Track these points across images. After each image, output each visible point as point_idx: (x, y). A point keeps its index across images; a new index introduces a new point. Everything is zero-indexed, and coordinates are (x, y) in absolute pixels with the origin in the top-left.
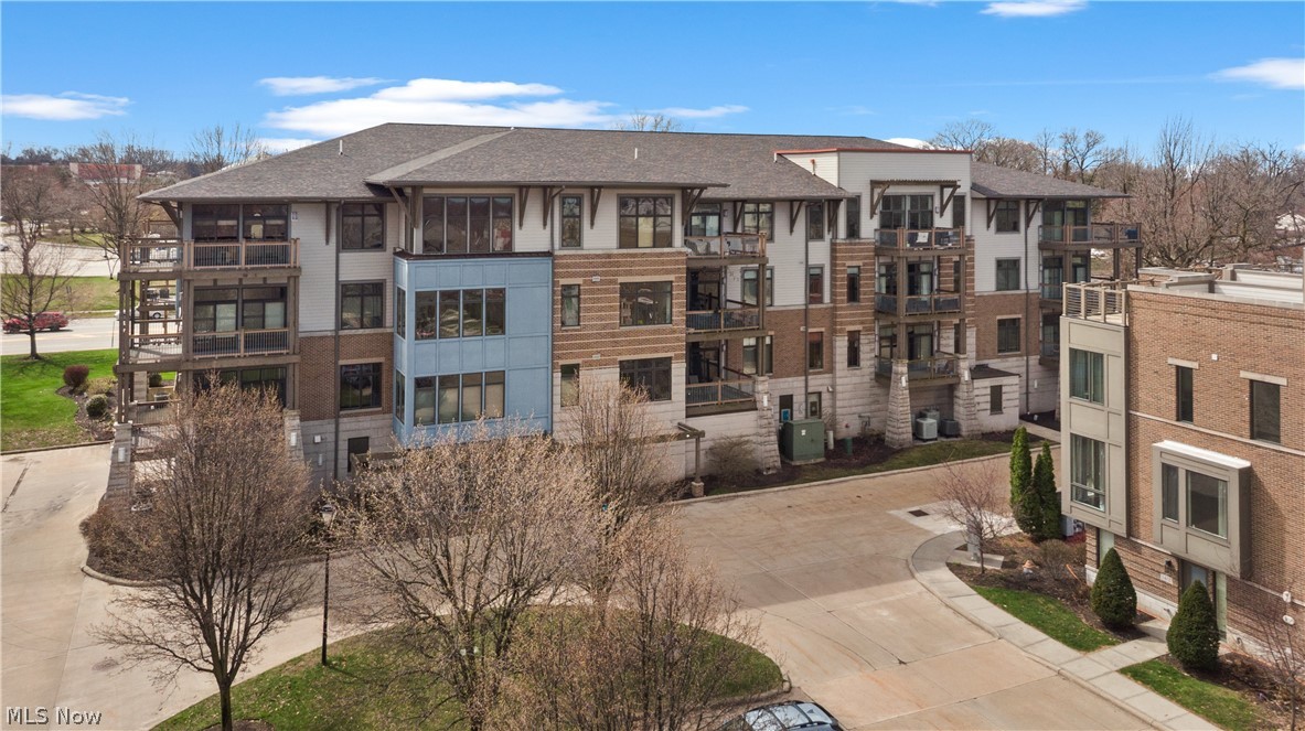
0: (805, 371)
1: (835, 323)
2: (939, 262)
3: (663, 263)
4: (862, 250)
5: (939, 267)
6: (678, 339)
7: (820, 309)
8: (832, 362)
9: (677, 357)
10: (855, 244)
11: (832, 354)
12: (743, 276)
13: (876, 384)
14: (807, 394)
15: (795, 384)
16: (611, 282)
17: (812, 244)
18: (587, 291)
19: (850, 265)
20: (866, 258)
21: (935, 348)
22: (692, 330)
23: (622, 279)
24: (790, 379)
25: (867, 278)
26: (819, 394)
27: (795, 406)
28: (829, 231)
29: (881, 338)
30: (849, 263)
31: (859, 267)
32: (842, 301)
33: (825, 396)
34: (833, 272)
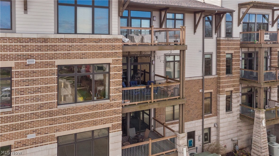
0: (202, 116)
1: (219, 87)
2: (271, 51)
3: (101, 48)
4: (234, 44)
5: (271, 54)
6: (115, 112)
7: (211, 79)
8: (217, 110)
9: (114, 127)
10: (230, 41)
11: (217, 105)
12: (165, 59)
13: (240, 120)
14: (203, 129)
15: (197, 124)
16: (47, 65)
17: (206, 40)
18: (19, 74)
19: (226, 52)
20: (236, 49)
21: (268, 98)
22: (128, 103)
23: (59, 62)
24: (193, 122)
25: (236, 61)
26: (210, 129)
27: (196, 138)
28: (215, 33)
29: (243, 94)
30: (227, 52)
31: (232, 54)
32: (223, 74)
33: (213, 130)
34: (218, 56)
